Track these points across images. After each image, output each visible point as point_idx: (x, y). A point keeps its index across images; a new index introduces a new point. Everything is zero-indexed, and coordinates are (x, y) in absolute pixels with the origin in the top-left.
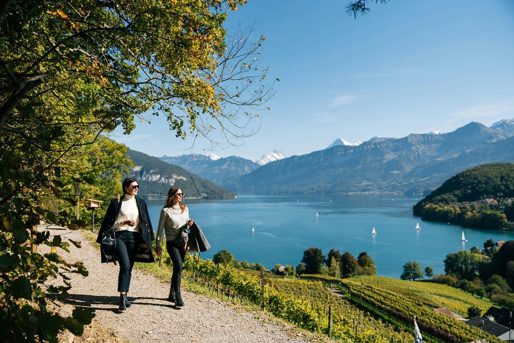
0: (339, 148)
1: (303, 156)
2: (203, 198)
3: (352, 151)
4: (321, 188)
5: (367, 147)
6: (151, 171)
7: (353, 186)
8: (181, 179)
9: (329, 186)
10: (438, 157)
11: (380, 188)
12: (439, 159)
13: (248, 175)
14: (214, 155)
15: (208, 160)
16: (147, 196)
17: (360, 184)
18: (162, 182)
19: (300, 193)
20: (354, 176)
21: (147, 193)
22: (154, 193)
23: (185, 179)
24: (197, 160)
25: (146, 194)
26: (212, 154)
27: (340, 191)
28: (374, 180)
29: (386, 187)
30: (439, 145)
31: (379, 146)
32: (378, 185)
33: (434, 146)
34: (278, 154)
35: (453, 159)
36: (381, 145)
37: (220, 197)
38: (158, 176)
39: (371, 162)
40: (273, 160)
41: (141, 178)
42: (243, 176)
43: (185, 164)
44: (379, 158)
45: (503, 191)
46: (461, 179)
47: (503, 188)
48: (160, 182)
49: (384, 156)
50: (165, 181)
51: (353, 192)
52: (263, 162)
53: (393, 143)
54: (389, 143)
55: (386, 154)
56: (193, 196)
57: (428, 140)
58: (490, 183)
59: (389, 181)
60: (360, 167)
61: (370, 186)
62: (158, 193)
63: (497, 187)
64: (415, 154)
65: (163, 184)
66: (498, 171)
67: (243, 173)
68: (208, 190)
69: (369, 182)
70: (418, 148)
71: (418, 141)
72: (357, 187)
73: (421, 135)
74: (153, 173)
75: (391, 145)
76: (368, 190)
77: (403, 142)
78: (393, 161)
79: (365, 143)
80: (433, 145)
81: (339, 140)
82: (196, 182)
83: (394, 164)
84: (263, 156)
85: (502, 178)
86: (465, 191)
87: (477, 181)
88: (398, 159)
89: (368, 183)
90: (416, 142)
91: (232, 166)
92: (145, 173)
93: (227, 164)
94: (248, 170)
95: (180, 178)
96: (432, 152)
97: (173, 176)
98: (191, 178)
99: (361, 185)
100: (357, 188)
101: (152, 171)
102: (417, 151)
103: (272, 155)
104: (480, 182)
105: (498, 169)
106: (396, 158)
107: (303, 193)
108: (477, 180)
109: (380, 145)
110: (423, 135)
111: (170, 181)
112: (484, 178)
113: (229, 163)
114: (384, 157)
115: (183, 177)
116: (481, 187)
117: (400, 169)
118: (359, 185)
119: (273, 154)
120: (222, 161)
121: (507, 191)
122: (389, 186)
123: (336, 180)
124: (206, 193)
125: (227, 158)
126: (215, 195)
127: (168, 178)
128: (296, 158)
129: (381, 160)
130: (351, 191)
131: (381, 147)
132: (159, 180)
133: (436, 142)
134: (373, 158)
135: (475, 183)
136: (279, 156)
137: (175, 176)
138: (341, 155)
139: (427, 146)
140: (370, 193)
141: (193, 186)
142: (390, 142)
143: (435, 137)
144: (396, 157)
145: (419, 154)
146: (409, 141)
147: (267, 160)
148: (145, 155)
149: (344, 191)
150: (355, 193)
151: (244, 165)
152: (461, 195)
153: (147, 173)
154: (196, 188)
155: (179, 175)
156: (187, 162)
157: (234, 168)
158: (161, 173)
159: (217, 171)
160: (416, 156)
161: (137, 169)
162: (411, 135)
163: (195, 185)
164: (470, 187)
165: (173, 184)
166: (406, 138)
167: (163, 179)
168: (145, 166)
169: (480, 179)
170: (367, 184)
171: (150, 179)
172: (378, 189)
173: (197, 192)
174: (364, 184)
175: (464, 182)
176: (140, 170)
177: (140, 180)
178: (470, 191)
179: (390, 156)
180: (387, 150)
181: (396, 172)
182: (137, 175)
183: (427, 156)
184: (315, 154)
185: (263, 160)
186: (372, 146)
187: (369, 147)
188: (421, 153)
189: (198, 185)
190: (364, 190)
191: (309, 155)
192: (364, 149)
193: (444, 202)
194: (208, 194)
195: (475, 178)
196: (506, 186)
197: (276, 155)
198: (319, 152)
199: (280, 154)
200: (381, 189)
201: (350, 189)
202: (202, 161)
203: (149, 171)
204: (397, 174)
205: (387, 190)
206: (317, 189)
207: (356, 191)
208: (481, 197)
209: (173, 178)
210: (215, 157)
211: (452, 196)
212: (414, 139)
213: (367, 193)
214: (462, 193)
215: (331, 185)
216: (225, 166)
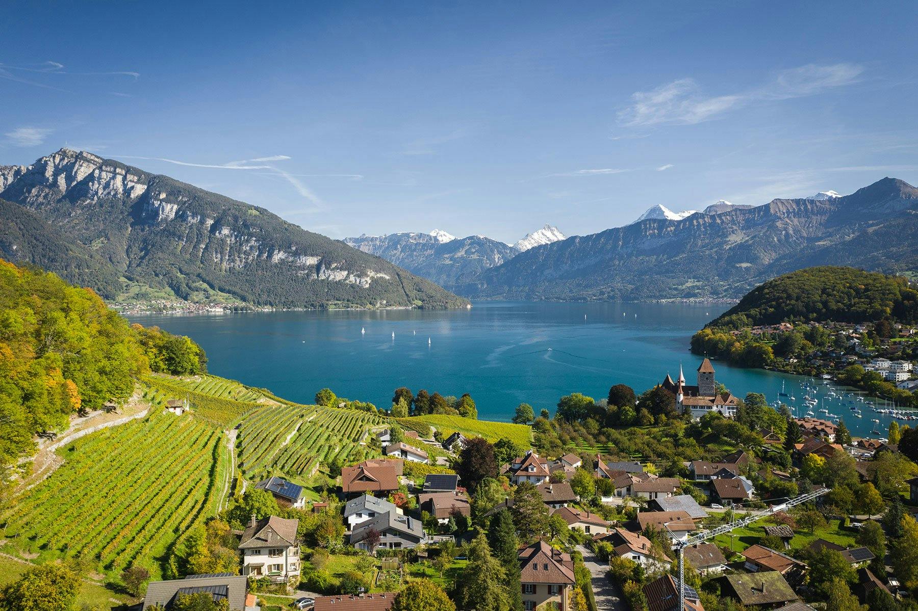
0: (650, 223)
1: (589, 238)
2: (415, 308)
3: (672, 228)
4: (616, 290)
5: (698, 222)
6: (334, 266)
7: (670, 289)
8: (381, 278)
9: (630, 287)
10: (820, 239)
11: (715, 292)
12: (821, 243)
13: (497, 268)
14: (446, 233)
15: (433, 242)
16: (327, 305)
17: (682, 284)
18: (350, 282)
19: (580, 299)
20: (672, 272)
21: (328, 300)
22: (337, 300)
23: (387, 278)
24: (414, 242)
25: (324, 302)
26: (442, 233)
27: (648, 297)
28: (707, 279)
29: (726, 291)
30: (825, 218)
31: (718, 221)
32: (712, 287)
33: (815, 219)
34: (552, 231)
35: (844, 243)
36: (723, 218)
37: (441, 306)
38: (345, 273)
39: (703, 247)
40: (544, 241)
41: (318, 276)
42: (489, 269)
43: (396, 249)
44: (718, 240)
45: (818, 311)
46: (766, 291)
47: (820, 305)
48: (348, 282)
49: (727, 237)
50: (356, 281)
51: (670, 298)
52: (526, 246)
53: (744, 214)
54: (736, 214)
55: (730, 234)
56: (400, 304)
57: (806, 209)
58: (804, 298)
59: (731, 280)
60: (684, 255)
61: (699, 289)
62: (344, 300)
63: (811, 304)
64: (781, 234)
65: (352, 286)
66: (823, 279)
67: (490, 265)
68: (424, 295)
69: (698, 281)
70: (787, 224)
71: (788, 212)
72: (676, 289)
73: (792, 200)
74: (337, 268)
75: (741, 218)
76: (695, 295)
77: (762, 213)
78: (742, 246)
79: (695, 216)
80: (814, 217)
81: (656, 210)
82: (405, 282)
83: (743, 252)
84: (527, 235)
85: (824, 291)
86: (766, 309)
87: (785, 295)
88: (750, 242)
89: (698, 284)
90: (784, 213)
91: (473, 253)
92: (323, 268)
93: (464, 250)
94: (498, 259)
95: (379, 275)
96: (811, 230)
97: (369, 273)
98: (398, 275)
99: (684, 287)
100: (675, 292)
101: (335, 264)
102: (785, 229)
103: (543, 234)
104: (789, 297)
105: (824, 276)
106: (747, 241)
107: (585, 299)
108: (787, 293)
109: (721, 219)
110: (798, 202)
111: (363, 280)
112: (797, 291)
113: (467, 247)
114: (728, 239)
115: (385, 274)
116: (789, 304)
117: (753, 259)
118: (680, 287)
119: (544, 231)
120: (455, 245)
121: (824, 310)
122: (731, 288)
123: (643, 277)
124: (420, 300)
125: (464, 239)
126: (435, 304)
127: (359, 276)
128: (577, 240)
129: (720, 244)
130: (665, 297)
131: (723, 222)
132: (345, 280)
133: (821, 212)
134: (707, 241)
135: (782, 298)
136: (554, 234)
137: (371, 273)
138: (653, 235)
139: (803, 220)
140: (697, 300)
141: (400, 288)
142: (738, 212)
143: (818, 204)
144: (747, 238)
145: (787, 235)
146: (772, 211)
147: (533, 241)
148: (326, 239)
149: (655, 297)
150: (672, 300)
151: (492, 251)
152: (758, 316)
153: (327, 268)
154: (405, 292)
155: (377, 271)
156: (399, 246)
157: (475, 256)
158: (349, 267)
159: (448, 262)
160: (783, 237)
161: (312, 261)
162: (776, 201)
163: (403, 287)
164: (774, 303)
165: (367, 286)
166: (767, 206)
167: (352, 278)
168: (323, 257)
169: (790, 291)
170: (695, 284)
171: (332, 277)
172: (711, 293)
173: (406, 298)
174: (689, 284)
175: (768, 296)
176: (316, 263)
177: (316, 280)
178: (772, 310)
179: (737, 238)
180: (732, 228)
181: (744, 265)
182: (311, 271)
183: (802, 237)
184: (611, 234)
185: (526, 243)
186: (706, 219)
187: (701, 221)
188: (791, 232)
189: (409, 287)
190: (689, 295)
191: (599, 236)
192: (694, 226)
193: (731, 325)
194: (423, 301)
195: (785, 291)
196: (825, 304)
197: (549, 234)
198: (616, 230)
199: (556, 232)
200: (717, 294)
201: (664, 293)
202: (424, 245)
203: (330, 265)
204: (747, 268)
205: (725, 296)
206: (609, 293)
207: (675, 296)
208: (786, 319)
209: (367, 276)
210: (445, 238)
211: (744, 318)
212: (781, 207)
213: (692, 299)
214: (760, 313)
215: (633, 287)
216: (461, 253)
